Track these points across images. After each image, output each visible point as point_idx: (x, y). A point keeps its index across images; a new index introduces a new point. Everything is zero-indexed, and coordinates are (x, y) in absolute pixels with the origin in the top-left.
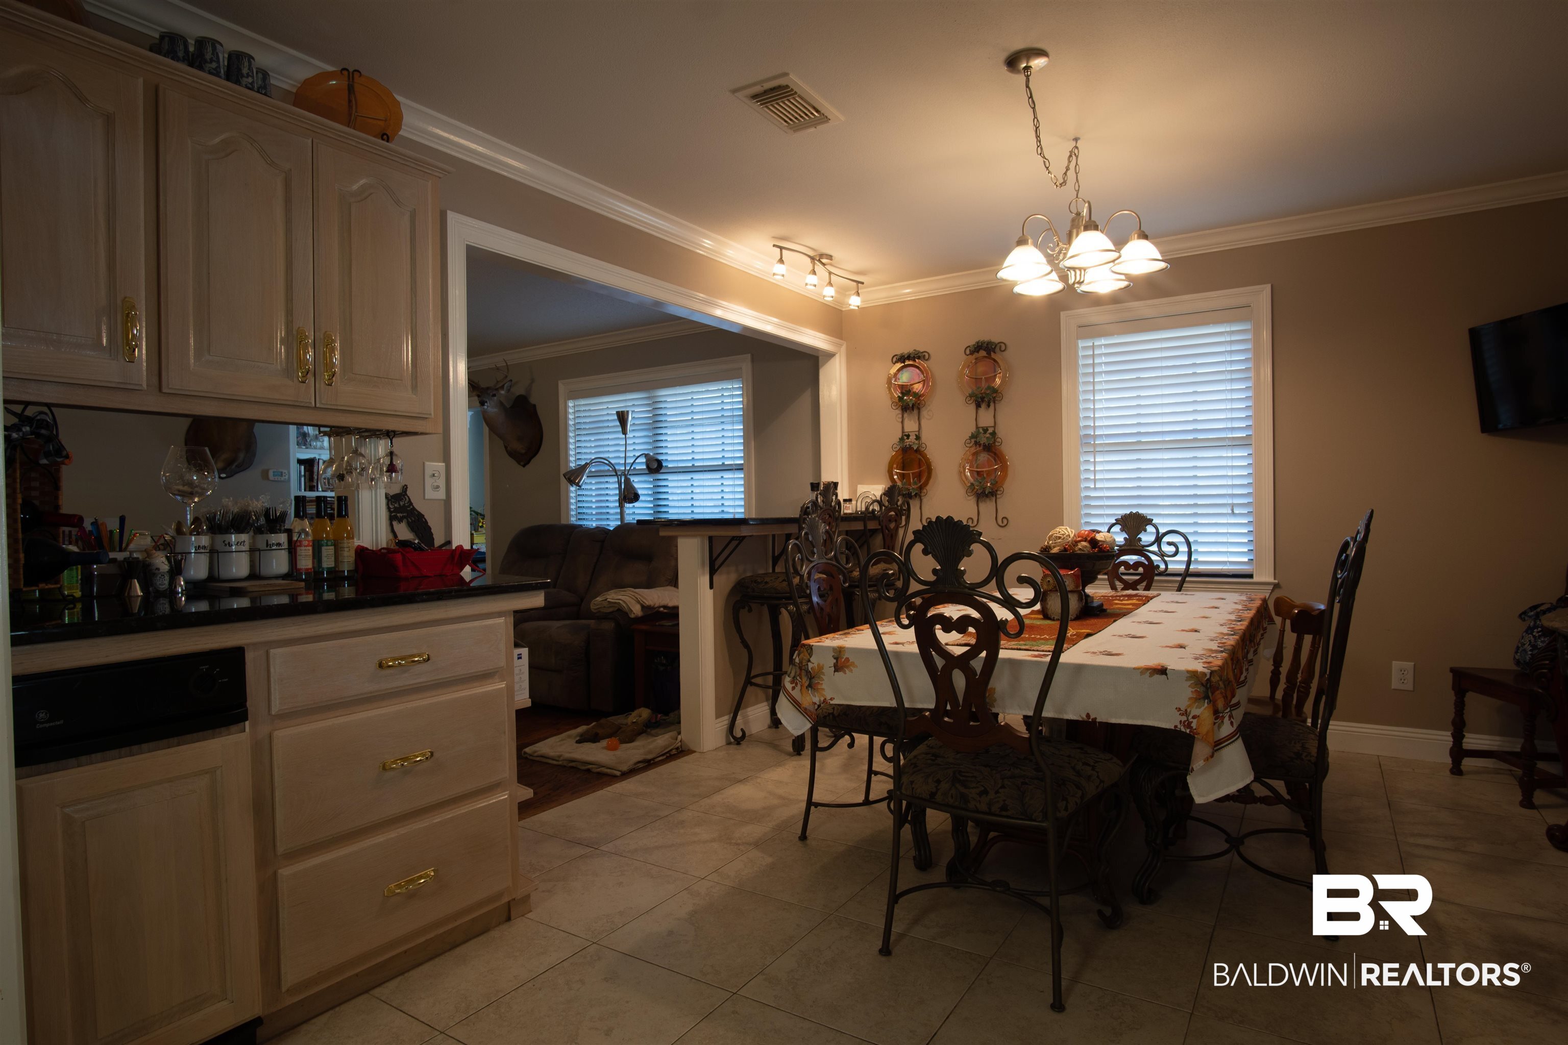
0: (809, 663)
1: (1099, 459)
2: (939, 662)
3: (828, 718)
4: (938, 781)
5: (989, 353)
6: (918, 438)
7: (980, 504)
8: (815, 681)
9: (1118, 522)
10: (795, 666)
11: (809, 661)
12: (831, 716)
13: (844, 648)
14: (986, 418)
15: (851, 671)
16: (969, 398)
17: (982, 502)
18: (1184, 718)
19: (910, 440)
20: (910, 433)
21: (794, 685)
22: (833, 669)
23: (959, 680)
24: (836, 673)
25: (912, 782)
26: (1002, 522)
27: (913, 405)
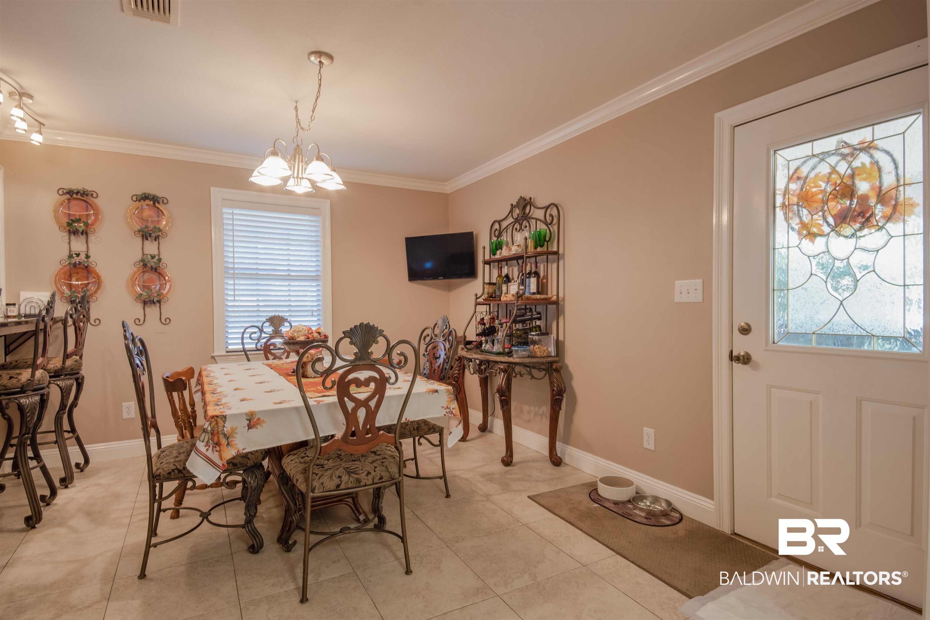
0: (224, 428)
1: (237, 282)
2: (350, 405)
3: (173, 473)
4: (340, 477)
5: (154, 204)
6: (88, 257)
7: (146, 309)
8: (230, 440)
9: (267, 320)
10: (208, 433)
11: (224, 426)
12: (176, 471)
13: (254, 412)
14: (151, 248)
15: (262, 426)
16: (137, 233)
17: (147, 307)
18: (448, 410)
19: (79, 258)
20: (80, 253)
21: (208, 447)
22: (247, 428)
23: (362, 413)
24: (250, 430)
25: (322, 484)
26: (166, 321)
27: (83, 231)
